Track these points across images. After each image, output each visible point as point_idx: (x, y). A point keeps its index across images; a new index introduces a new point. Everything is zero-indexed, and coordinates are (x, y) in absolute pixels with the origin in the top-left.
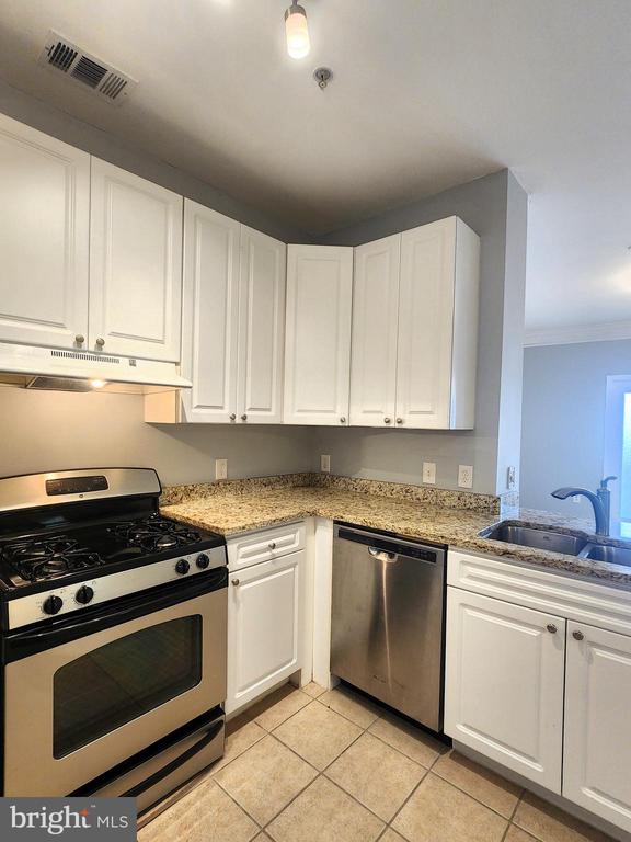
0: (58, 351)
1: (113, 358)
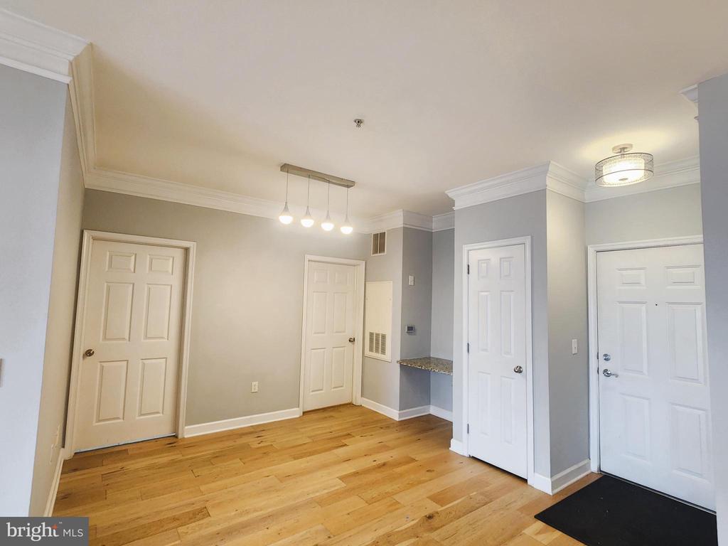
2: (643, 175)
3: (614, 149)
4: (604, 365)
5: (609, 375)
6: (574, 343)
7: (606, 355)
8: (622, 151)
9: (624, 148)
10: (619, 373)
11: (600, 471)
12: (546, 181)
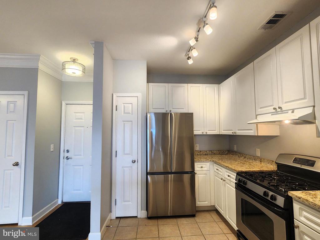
0: (273, 114)
1: (286, 112)
2: (81, 74)
3: (71, 58)
4: (67, 155)
5: (68, 159)
6: (52, 146)
7: (67, 150)
8: (74, 61)
9: (75, 60)
10: (73, 157)
11: (63, 202)
12: (38, 65)
